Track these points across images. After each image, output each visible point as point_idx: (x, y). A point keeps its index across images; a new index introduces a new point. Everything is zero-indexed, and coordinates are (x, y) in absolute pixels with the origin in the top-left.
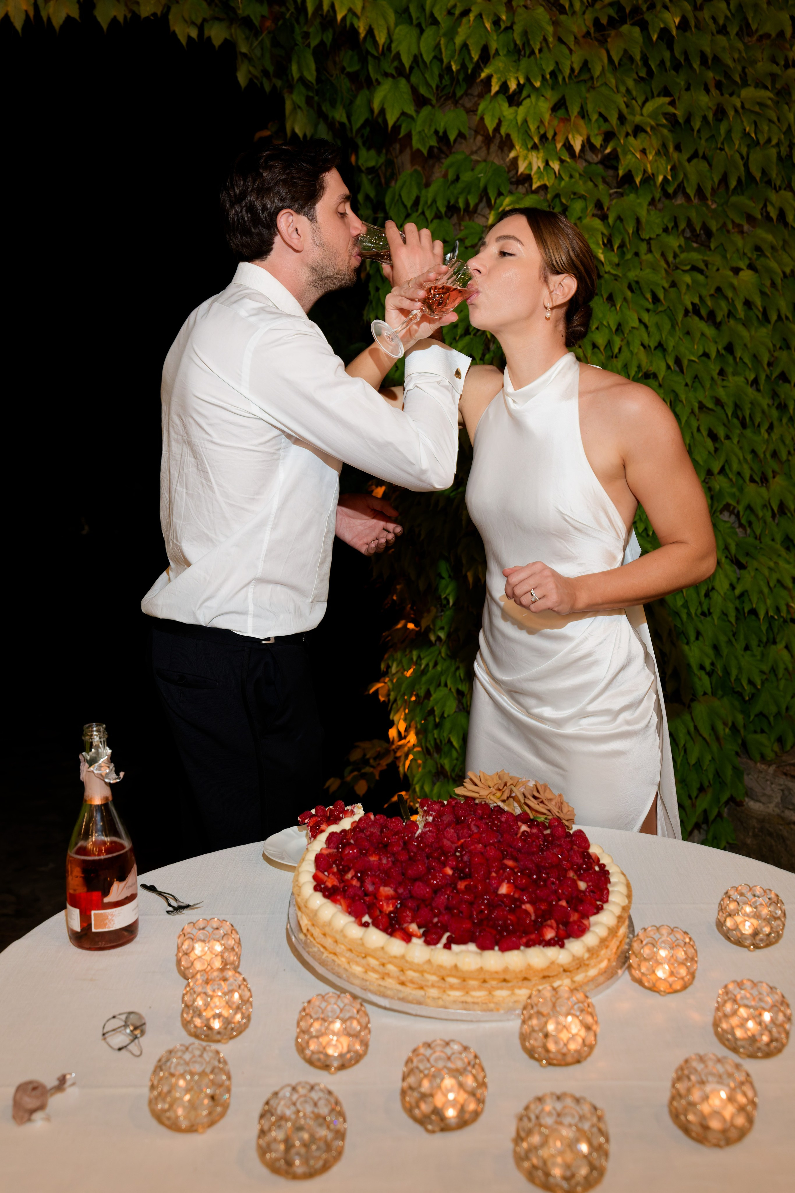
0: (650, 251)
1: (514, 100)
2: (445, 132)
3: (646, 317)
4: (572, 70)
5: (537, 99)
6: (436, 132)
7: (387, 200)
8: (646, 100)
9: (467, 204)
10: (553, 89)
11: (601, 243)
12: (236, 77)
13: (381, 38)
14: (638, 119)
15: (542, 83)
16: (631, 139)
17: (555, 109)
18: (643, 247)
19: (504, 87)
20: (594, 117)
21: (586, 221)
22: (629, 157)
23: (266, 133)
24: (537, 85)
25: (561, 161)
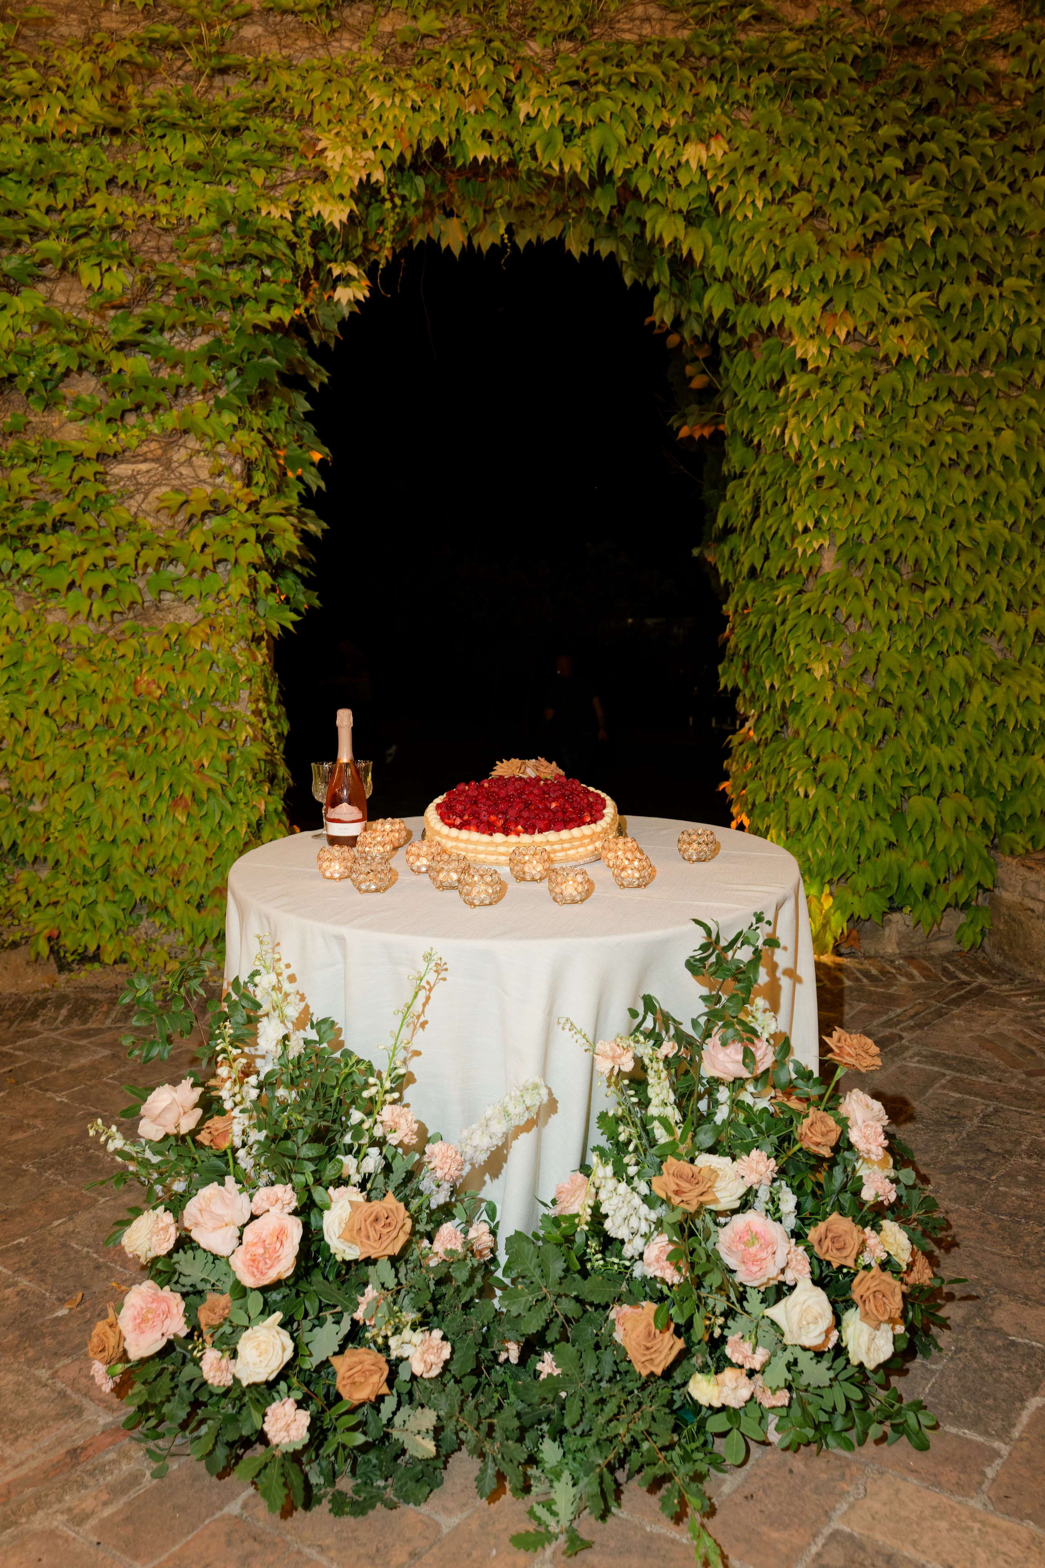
0: (916, 416)
1: (795, 300)
3: (905, 471)
4: (838, 276)
5: (812, 301)
8: (914, 293)
10: (822, 292)
13: (698, 258)
14: (900, 311)
16: (890, 328)
17: (824, 308)
18: (911, 413)
19: (780, 293)
20: (859, 312)
21: (855, 393)
22: (888, 342)
24: (807, 290)
25: (832, 348)
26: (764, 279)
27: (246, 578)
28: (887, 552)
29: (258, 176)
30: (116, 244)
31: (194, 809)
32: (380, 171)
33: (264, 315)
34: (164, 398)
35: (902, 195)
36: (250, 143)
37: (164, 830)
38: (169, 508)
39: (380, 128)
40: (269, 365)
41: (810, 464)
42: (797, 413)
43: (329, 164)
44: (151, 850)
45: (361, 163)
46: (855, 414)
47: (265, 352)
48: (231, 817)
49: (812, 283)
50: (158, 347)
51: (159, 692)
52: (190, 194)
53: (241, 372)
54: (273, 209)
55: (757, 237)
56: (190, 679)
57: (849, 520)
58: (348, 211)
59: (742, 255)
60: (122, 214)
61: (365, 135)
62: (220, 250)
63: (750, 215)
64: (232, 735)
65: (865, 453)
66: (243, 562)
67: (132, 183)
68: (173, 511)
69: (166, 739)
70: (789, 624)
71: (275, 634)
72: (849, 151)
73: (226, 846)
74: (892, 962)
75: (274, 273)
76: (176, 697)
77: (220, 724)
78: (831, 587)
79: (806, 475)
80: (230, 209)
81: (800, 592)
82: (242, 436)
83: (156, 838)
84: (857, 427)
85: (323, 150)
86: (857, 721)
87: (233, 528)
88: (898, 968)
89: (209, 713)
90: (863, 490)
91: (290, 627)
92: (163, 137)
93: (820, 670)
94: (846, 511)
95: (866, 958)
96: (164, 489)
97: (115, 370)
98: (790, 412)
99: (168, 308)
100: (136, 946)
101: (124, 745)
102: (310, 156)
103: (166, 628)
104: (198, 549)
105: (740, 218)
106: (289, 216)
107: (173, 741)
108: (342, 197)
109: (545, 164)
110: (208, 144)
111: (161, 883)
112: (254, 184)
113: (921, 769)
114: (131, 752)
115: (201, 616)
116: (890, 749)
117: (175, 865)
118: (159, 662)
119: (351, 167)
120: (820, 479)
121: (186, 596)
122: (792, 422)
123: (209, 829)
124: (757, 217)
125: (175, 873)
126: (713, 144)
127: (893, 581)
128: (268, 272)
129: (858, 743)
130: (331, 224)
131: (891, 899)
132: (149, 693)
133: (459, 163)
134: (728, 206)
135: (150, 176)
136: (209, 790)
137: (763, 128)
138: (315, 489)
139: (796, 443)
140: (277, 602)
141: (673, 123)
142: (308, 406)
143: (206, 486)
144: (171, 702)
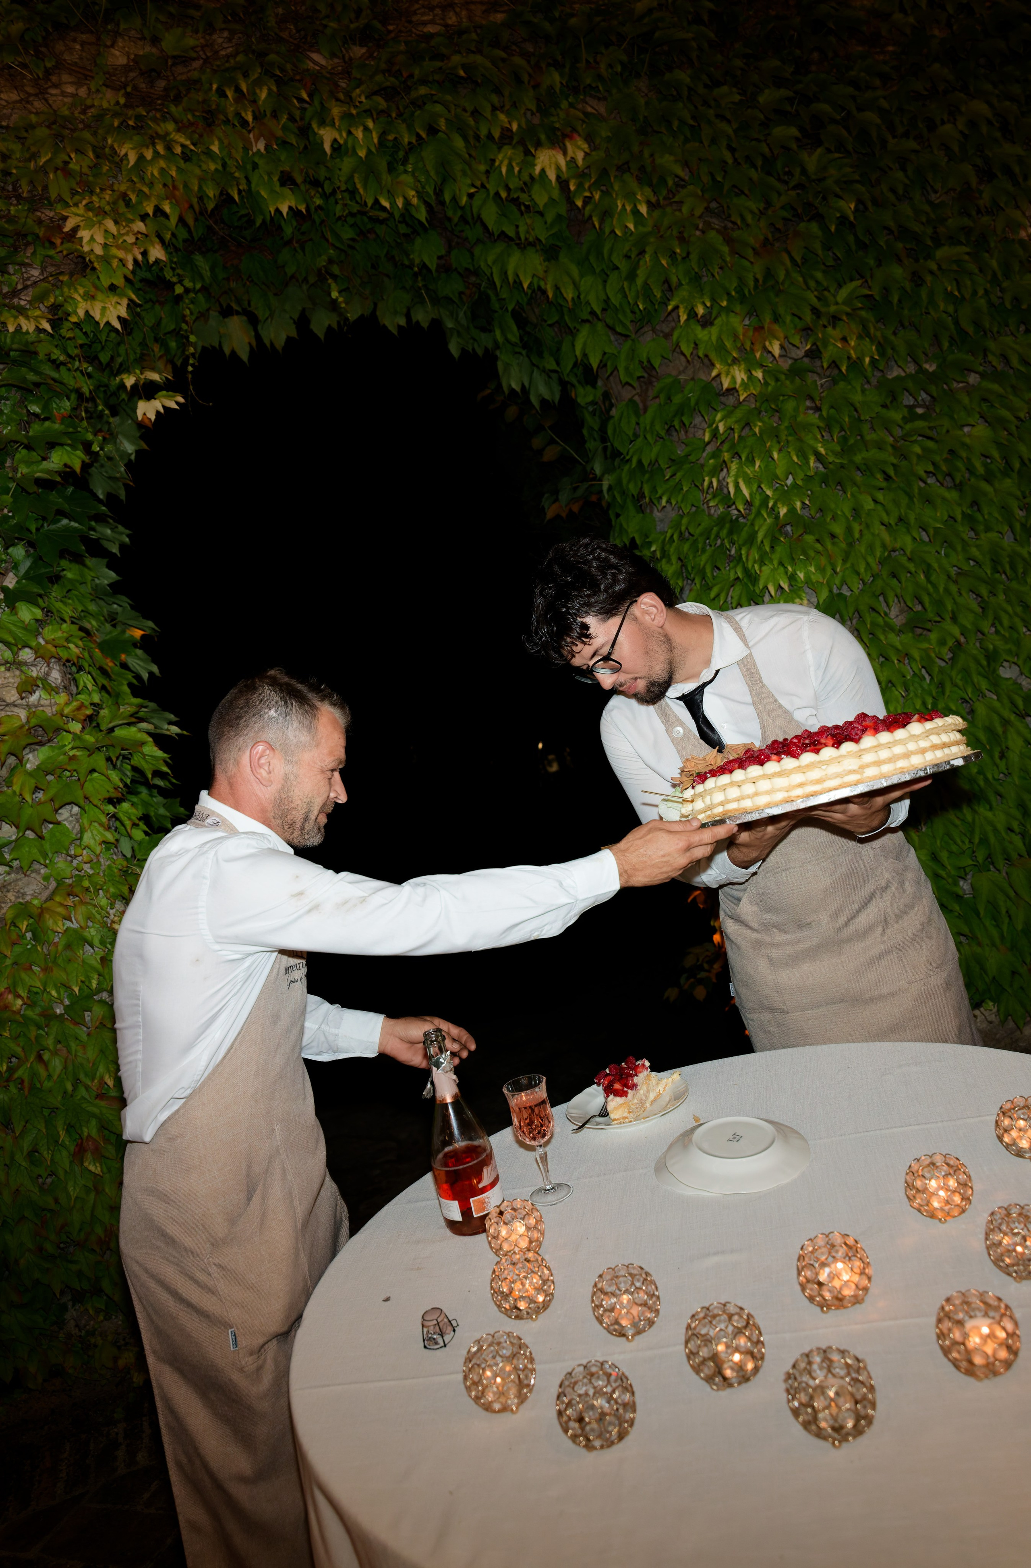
0: (874, 429)
1: (706, 322)
2: (649, 361)
3: (880, 496)
4: (756, 280)
5: (728, 316)
6: (641, 363)
7: (610, 432)
8: (840, 286)
10: (741, 303)
11: (819, 436)
12: (448, 350)
13: (569, 294)
14: (833, 309)
15: (728, 301)
16: (829, 329)
19: (692, 314)
20: (788, 319)
21: (801, 417)
22: (831, 348)
23: (488, 391)
24: (724, 304)
25: (765, 368)
26: (668, 301)
27: (103, 819)
28: (882, 597)
31: (110, 1150)
32: (158, 246)
33: (45, 464)
35: (804, 171)
39: (146, 190)
40: (67, 529)
41: (765, 513)
43: (86, 249)
44: (60, 1220)
45: (131, 239)
46: (812, 442)
47: (58, 514)
49: (728, 294)
51: (19, 1002)
53: (30, 547)
54: (22, 321)
56: (60, 975)
57: (829, 569)
58: (126, 303)
59: (632, 276)
61: (127, 202)
63: (633, 227)
66: (95, 800)
69: (46, 1065)
75: (46, 407)
76: (44, 1002)
82: (50, 632)
83: (64, 1202)
85: (75, 230)
102: (57, 241)
105: (619, 233)
106: (47, 326)
107: (56, 1065)
108: (113, 288)
109: (370, 203)
115: (53, 883)
117: (100, 1233)
118: (8, 962)
119: (118, 247)
120: (783, 528)
122: (734, 467)
124: (641, 228)
125: (103, 1244)
126: (569, 144)
128: (35, 409)
130: (107, 324)
133: (258, 222)
134: (605, 219)
138: (145, 676)
139: (746, 492)
140: (146, 833)
141: (515, 127)
142: (113, 576)
143: (16, 710)
144: (38, 1010)
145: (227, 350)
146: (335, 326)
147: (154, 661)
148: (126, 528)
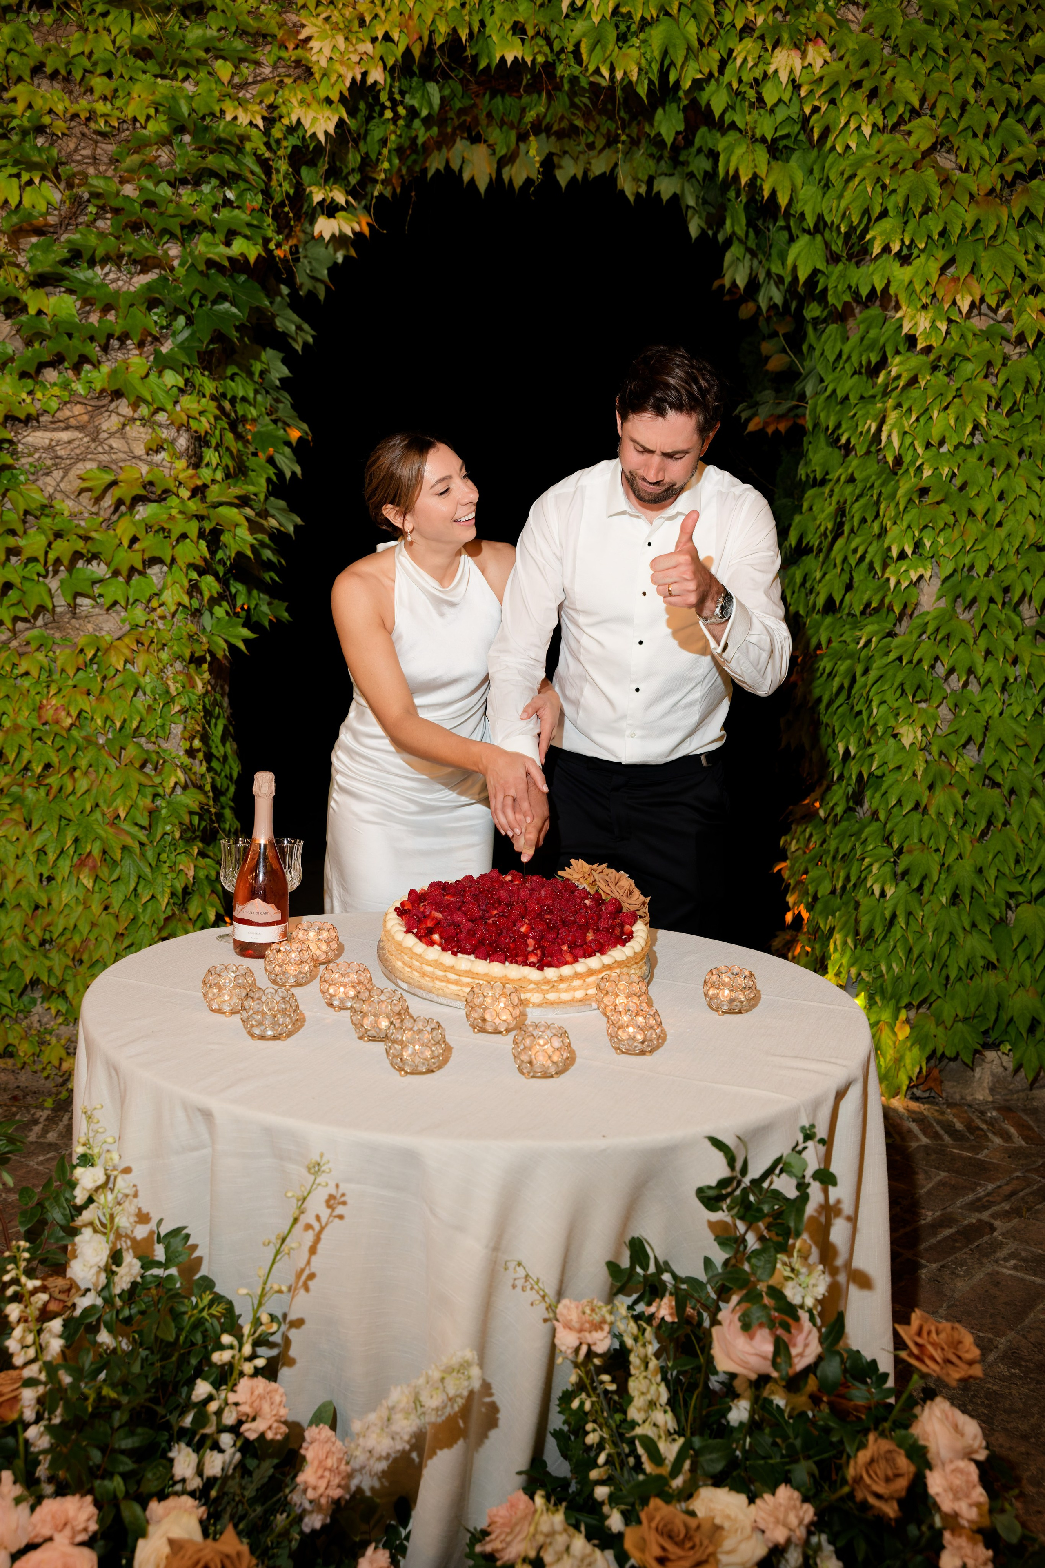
1: (904, 259)
3: (1037, 485)
4: (964, 228)
5: (927, 260)
6: (850, 287)
9: (869, 362)
10: (941, 249)
11: (985, 406)
13: (783, 200)
14: (1042, 277)
15: (927, 244)
17: (943, 269)
19: (886, 249)
20: (989, 276)
21: (976, 383)
22: (1025, 317)
24: (922, 246)
25: (950, 321)
26: (866, 230)
27: (186, 583)
28: (1006, 590)
29: (224, 69)
30: (40, 150)
31: (104, 872)
32: (380, 69)
33: (222, 249)
34: (94, 350)
36: (215, 27)
37: (66, 895)
38: (89, 490)
39: (382, 14)
40: (226, 312)
41: (912, 471)
42: (899, 405)
43: (314, 59)
44: (48, 919)
45: (355, 58)
46: (976, 409)
47: (222, 297)
48: (149, 883)
49: (929, 237)
50: (87, 284)
51: (69, 721)
52: (136, 89)
53: (190, 321)
54: (240, 113)
55: (861, 174)
56: (108, 707)
57: (959, 546)
58: (335, 119)
59: (840, 197)
60: (51, 111)
61: (362, 22)
62: (172, 164)
63: (853, 145)
64: (157, 780)
65: (986, 460)
66: (181, 562)
67: (63, 72)
68: (97, 493)
69: (74, 780)
70: (873, 675)
71: (220, 655)
72: (989, 64)
73: (142, 919)
74: (983, 1113)
75: (239, 196)
76: (89, 730)
77: (143, 766)
78: (930, 629)
79: (906, 485)
80: (185, 110)
81: (891, 634)
82: (188, 402)
83: (55, 904)
84: (976, 427)
85: (308, 39)
86: (954, 804)
87: (171, 518)
88: (991, 1123)
89: (131, 751)
90: (980, 508)
91: (241, 646)
92: (105, 15)
93: (909, 735)
94: (956, 533)
95: (950, 1105)
96: (90, 465)
97: (32, 311)
98: (891, 403)
99: (102, 235)
100: (25, 1037)
101: (21, 785)
102: (291, 46)
103: (81, 641)
104: (126, 543)
105: (839, 149)
106: (260, 123)
107: (83, 784)
108: (329, 101)
109: (591, 68)
110: (162, 25)
111: (58, 960)
112: (219, 81)
113: (1034, 870)
114: (30, 793)
115: (127, 627)
116: (994, 841)
117: (77, 940)
118: (71, 683)
119: (342, 63)
120: (924, 492)
121: (108, 602)
122: (893, 416)
123: (121, 897)
124: (863, 148)
125: (76, 950)
126: (811, 49)
127: (1012, 626)
128: (230, 195)
129: (955, 832)
130: (314, 135)
131: (986, 1033)
132: (57, 722)
133: (482, 65)
134: (826, 132)
135: (88, 65)
136: (124, 848)
137: (877, 32)
138: (288, 475)
139: (896, 443)
140: (227, 613)
141: (760, 21)
142: (285, 372)
143: (141, 464)
144: (83, 733)
145: (466, 177)
146: (579, 177)
147: (299, 462)
148: (313, 328)
